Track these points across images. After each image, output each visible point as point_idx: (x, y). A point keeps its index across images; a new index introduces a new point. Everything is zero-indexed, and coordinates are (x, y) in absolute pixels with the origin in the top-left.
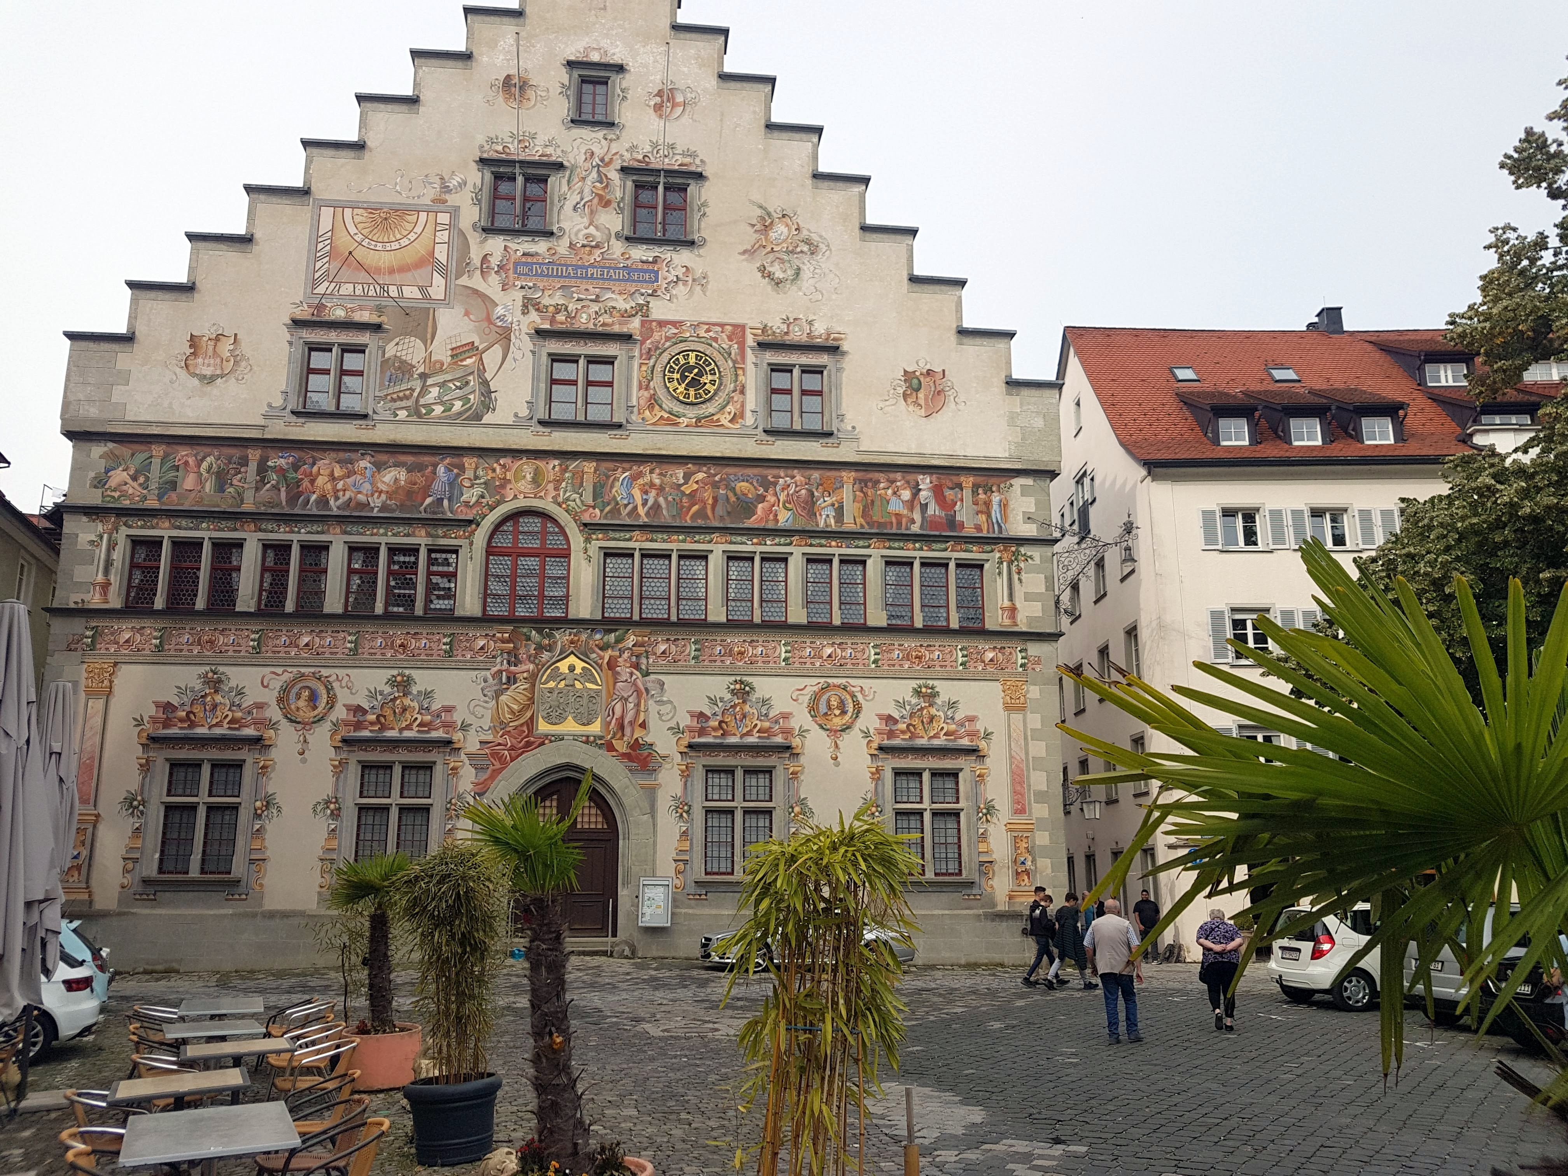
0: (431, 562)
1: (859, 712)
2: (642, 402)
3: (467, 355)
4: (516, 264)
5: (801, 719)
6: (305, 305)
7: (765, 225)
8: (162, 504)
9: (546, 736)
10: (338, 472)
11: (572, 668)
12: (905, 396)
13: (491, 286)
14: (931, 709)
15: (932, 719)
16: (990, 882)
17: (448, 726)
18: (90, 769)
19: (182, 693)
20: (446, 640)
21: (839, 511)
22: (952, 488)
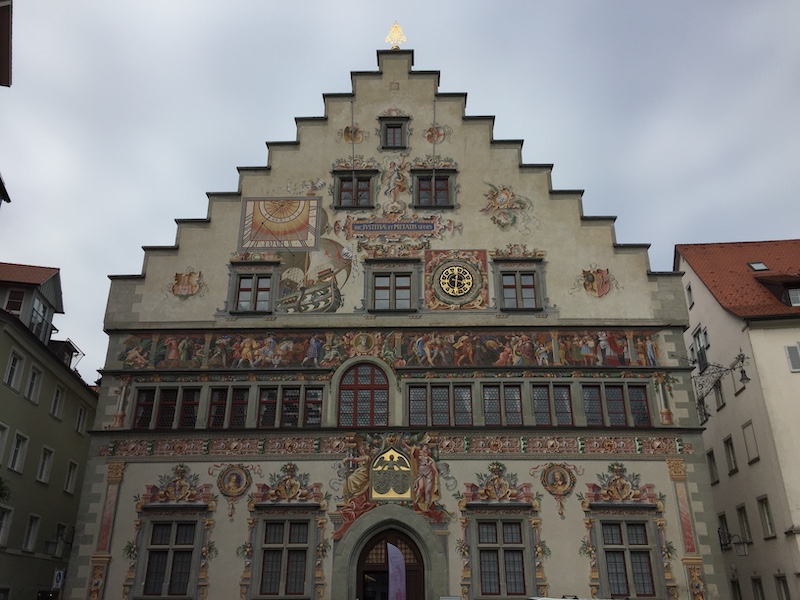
0: (307, 395)
1: (574, 482)
2: (428, 297)
3: (327, 276)
4: (354, 225)
5: (537, 487)
6: (238, 254)
7: (494, 194)
8: (156, 368)
10: (255, 345)
11: (392, 457)
12: (585, 286)
13: (341, 238)
14: (621, 480)
15: (623, 486)
17: (318, 496)
18: (108, 528)
19: (162, 479)
20: (316, 442)
21: (550, 356)
22: (620, 339)
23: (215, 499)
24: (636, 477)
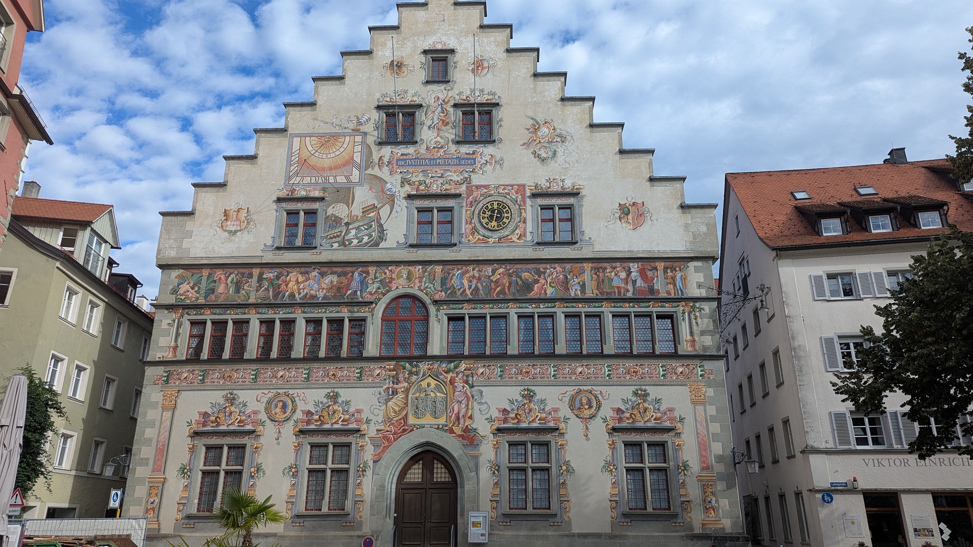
0: (351, 327)
1: (600, 407)
2: (467, 231)
3: (371, 211)
5: (565, 411)
6: (285, 190)
7: (535, 128)
8: (206, 301)
9: (415, 425)
10: (301, 279)
11: (429, 385)
12: (620, 219)
13: (384, 173)
14: (644, 404)
15: (645, 410)
16: (689, 515)
17: (358, 421)
18: (163, 452)
19: (213, 406)
20: (358, 371)
21: (583, 286)
22: (651, 270)
23: (263, 424)
24: (658, 401)
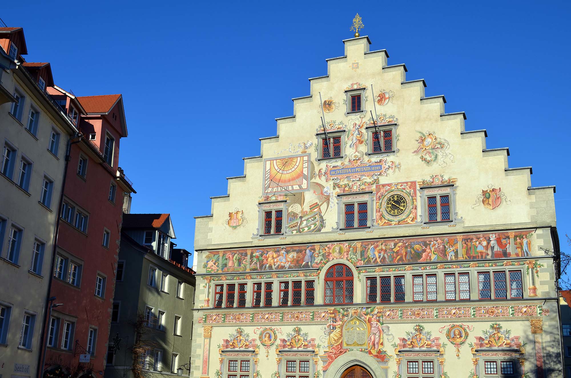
0: (306, 286)
1: (467, 336)
2: (378, 217)
3: (315, 207)
5: (444, 340)
6: (263, 197)
7: (422, 139)
8: (223, 272)
9: (347, 349)
10: (275, 256)
11: (355, 323)
12: (483, 202)
13: (322, 181)
14: (498, 334)
15: (499, 338)
17: (313, 346)
18: (206, 362)
19: (231, 336)
20: (312, 314)
21: (456, 253)
22: (505, 239)
24: (508, 332)
